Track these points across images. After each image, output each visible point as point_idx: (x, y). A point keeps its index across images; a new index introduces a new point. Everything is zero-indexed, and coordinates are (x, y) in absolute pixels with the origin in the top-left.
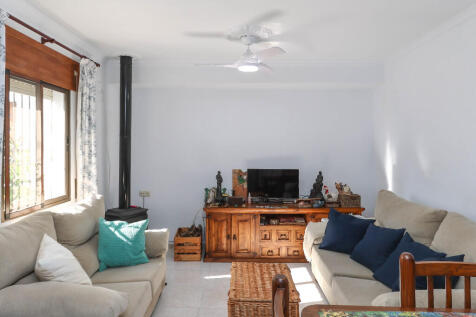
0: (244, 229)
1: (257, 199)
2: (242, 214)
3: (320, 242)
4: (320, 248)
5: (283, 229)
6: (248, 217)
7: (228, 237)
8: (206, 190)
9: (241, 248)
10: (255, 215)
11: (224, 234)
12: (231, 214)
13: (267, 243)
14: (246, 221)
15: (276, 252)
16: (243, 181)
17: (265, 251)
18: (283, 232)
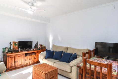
0: (20, 58)
1: (21, 50)
2: (19, 54)
3: (45, 57)
4: (45, 58)
5: (30, 57)
6: (21, 55)
7: (15, 62)
8: (3, 48)
9: (19, 64)
10: (23, 54)
11: (13, 61)
12: (16, 55)
13: (26, 61)
14: (20, 56)
15: (28, 63)
16: (16, 45)
17: (26, 64)
18: (30, 58)
